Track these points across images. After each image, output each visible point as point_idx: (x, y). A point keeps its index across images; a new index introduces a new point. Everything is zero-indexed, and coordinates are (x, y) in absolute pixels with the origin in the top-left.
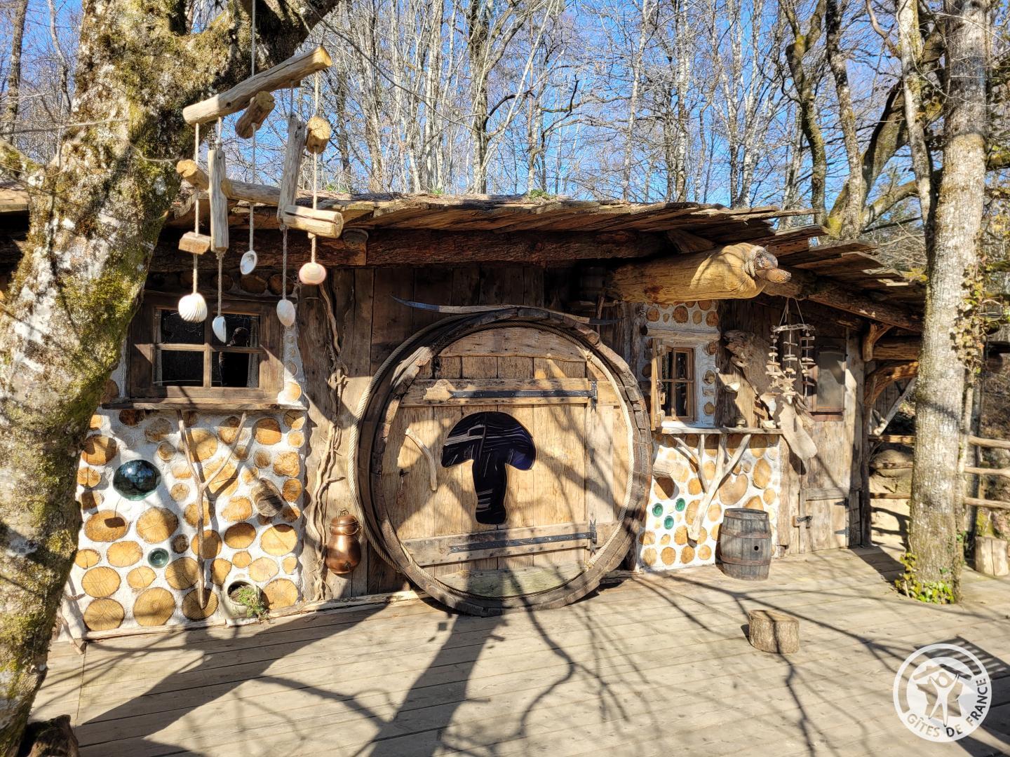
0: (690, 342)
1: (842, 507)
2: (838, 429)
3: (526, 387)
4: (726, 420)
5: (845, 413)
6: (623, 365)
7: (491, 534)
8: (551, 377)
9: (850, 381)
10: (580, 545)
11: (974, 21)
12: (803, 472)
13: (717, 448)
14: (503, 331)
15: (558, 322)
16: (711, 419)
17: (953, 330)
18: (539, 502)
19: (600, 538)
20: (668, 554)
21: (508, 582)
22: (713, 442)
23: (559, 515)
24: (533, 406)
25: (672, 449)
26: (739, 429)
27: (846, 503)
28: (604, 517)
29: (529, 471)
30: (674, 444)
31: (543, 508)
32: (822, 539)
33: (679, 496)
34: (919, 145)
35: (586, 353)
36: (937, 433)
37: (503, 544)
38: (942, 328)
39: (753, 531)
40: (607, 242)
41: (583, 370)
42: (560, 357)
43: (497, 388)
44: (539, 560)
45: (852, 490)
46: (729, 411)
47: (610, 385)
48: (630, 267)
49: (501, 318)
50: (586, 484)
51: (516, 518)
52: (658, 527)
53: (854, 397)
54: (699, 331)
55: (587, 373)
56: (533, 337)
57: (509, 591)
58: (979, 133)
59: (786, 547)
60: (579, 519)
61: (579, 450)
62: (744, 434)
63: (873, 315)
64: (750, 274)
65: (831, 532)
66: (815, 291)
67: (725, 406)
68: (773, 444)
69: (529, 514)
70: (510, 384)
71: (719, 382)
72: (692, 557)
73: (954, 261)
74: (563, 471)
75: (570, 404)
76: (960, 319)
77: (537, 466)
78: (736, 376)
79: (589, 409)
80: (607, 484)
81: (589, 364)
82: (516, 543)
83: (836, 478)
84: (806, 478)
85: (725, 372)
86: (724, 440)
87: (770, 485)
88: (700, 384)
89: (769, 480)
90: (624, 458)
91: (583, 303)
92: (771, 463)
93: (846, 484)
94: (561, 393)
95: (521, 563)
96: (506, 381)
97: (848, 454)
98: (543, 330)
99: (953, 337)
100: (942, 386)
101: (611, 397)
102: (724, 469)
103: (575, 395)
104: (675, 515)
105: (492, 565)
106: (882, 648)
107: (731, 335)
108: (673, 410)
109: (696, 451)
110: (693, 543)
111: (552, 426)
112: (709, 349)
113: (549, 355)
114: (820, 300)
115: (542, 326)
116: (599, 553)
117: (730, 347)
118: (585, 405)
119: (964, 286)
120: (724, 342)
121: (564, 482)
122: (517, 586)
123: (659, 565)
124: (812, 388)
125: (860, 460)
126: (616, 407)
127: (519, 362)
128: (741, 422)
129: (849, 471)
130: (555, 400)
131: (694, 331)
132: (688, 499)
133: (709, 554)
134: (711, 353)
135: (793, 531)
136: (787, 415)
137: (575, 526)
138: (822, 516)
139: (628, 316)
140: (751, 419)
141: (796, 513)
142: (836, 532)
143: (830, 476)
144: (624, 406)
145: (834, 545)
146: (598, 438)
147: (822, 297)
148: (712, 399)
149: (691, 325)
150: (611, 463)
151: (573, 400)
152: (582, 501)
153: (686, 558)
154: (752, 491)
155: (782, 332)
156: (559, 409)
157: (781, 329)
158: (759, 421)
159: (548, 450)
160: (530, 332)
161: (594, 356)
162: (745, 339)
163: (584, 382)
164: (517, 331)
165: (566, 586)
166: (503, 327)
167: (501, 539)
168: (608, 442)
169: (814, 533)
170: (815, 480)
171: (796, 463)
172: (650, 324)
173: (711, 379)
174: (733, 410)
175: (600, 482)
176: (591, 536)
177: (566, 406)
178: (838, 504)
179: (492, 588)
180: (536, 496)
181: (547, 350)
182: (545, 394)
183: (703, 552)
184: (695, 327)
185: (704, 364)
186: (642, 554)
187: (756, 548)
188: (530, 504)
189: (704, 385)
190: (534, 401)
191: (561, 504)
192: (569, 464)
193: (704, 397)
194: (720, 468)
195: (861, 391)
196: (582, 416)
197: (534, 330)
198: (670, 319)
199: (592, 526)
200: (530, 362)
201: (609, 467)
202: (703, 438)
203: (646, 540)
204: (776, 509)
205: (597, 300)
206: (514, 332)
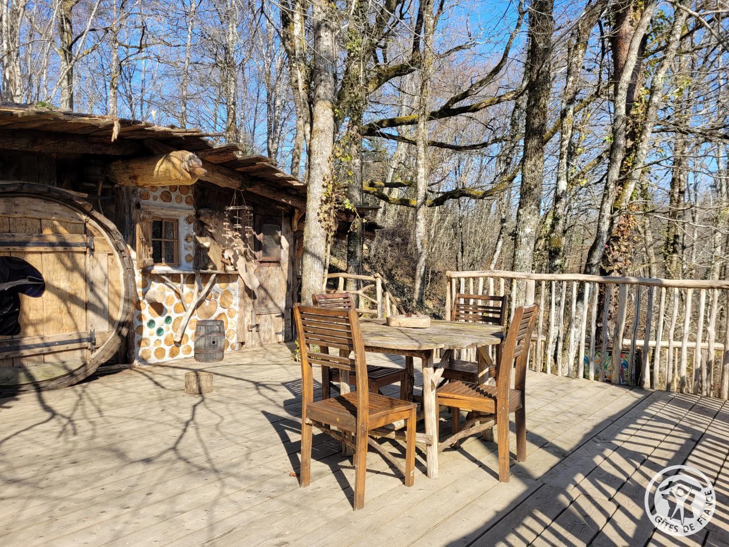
0: (175, 215)
1: (281, 318)
2: (277, 271)
3: (35, 239)
4: (202, 265)
5: (282, 262)
6: (112, 226)
7: (7, 342)
8: (56, 233)
9: (285, 242)
10: (83, 346)
11: (326, 36)
12: (255, 298)
13: (194, 283)
14: (13, 199)
15: (57, 195)
16: (191, 265)
17: (319, 211)
18: (49, 320)
19: (98, 341)
20: (160, 352)
21: (22, 375)
22: (190, 279)
23: (65, 327)
24: (41, 253)
25: (161, 284)
26: (209, 271)
27: (283, 316)
28: (102, 327)
29: (40, 298)
30: (163, 281)
31: (51, 324)
32: (267, 337)
33: (167, 315)
34: (305, 104)
35: (84, 217)
36: (312, 268)
37: (18, 348)
38: (314, 209)
39: (213, 332)
40: (97, 143)
41: (83, 229)
42: (62, 219)
43: (8, 240)
44: (49, 358)
45: (286, 308)
46: (204, 260)
47: (105, 240)
48: (120, 162)
49: (8, 189)
50: (87, 306)
51: (30, 331)
52: (152, 335)
53: (287, 252)
54: (180, 208)
55: (86, 231)
56: (39, 205)
57: (23, 380)
58: (330, 100)
59: (243, 343)
60: (82, 329)
61: (81, 283)
62: (212, 274)
63: (290, 202)
64: (186, 170)
65: (273, 333)
66: (250, 186)
67: (201, 257)
68: (234, 281)
69: (40, 327)
70: (20, 237)
71: (196, 242)
72: (177, 353)
73: (318, 172)
74: (68, 298)
75: (73, 252)
76: (322, 205)
77: (46, 294)
78: (209, 238)
79: (88, 255)
80: (104, 305)
81: (88, 225)
82: (28, 347)
83: (276, 301)
84: (256, 301)
85: (201, 235)
86: (198, 277)
87: (232, 306)
88: (183, 243)
89: (231, 303)
90: (117, 287)
91: (85, 184)
92: (233, 293)
93: (283, 305)
94: (64, 244)
95: (34, 361)
96: (17, 234)
97: (284, 287)
98: (48, 200)
99: (318, 215)
100: (314, 243)
101: (106, 248)
102: (198, 296)
103: (76, 245)
104: (164, 327)
105: (9, 363)
106: (264, 385)
107: (202, 211)
108: (163, 259)
109: (179, 285)
110: (178, 344)
111: (59, 267)
112: (188, 220)
113: (54, 218)
114: (255, 192)
115: (47, 197)
116: (98, 351)
117: (202, 219)
118: (85, 253)
119: (324, 186)
120: (198, 215)
121: (69, 305)
122: (30, 377)
123: (153, 359)
124: (258, 246)
125: (291, 290)
126: (109, 254)
127: (29, 222)
128: (210, 266)
129: (285, 297)
130: (60, 249)
131: (176, 208)
132: (174, 316)
133: (190, 350)
134: (190, 223)
135: (248, 334)
136: (241, 262)
137: (78, 333)
138: (267, 324)
139: (128, 195)
140: (219, 265)
141: (250, 323)
142: (276, 334)
143: (272, 300)
144: (116, 254)
145: (275, 341)
146: (96, 275)
147: (256, 190)
148: (191, 252)
149: (174, 203)
150: (107, 291)
151: (75, 249)
152: (84, 317)
153: (173, 354)
154: (220, 310)
155: (232, 210)
156: (63, 255)
157: (231, 208)
158: (225, 267)
159: (56, 283)
160: (36, 201)
161: (90, 220)
162: (211, 214)
163: (83, 237)
164: (26, 200)
165: (71, 374)
166: (13, 197)
167: (15, 345)
168: (104, 277)
169: (262, 335)
170: (263, 302)
171: (250, 293)
172: (142, 202)
173: (190, 239)
174: (206, 260)
175: (98, 304)
176: (91, 340)
177: (71, 254)
178: (277, 316)
179: (8, 379)
180: (45, 315)
181: (52, 214)
182: (52, 245)
183: (186, 349)
184: (177, 205)
185: (186, 229)
186: (140, 353)
187: (214, 342)
188: (41, 321)
189: (186, 243)
190: (42, 249)
191: (67, 320)
192: (73, 292)
193: (185, 250)
194: (195, 295)
195: (292, 249)
196: (83, 260)
197: (39, 200)
198: (158, 199)
199: (92, 334)
200: (38, 222)
201: (105, 294)
202: (182, 276)
203: (143, 344)
204: (236, 320)
205: (97, 183)
206: (23, 201)
